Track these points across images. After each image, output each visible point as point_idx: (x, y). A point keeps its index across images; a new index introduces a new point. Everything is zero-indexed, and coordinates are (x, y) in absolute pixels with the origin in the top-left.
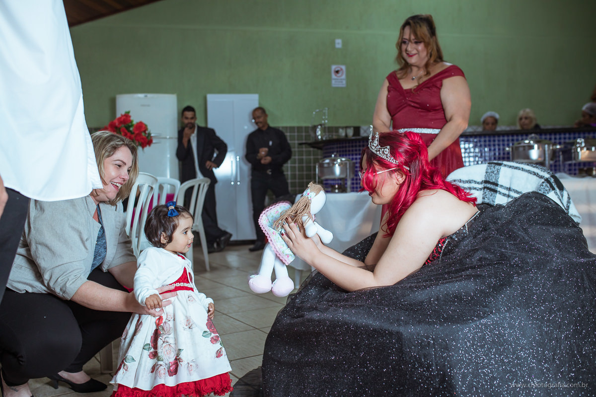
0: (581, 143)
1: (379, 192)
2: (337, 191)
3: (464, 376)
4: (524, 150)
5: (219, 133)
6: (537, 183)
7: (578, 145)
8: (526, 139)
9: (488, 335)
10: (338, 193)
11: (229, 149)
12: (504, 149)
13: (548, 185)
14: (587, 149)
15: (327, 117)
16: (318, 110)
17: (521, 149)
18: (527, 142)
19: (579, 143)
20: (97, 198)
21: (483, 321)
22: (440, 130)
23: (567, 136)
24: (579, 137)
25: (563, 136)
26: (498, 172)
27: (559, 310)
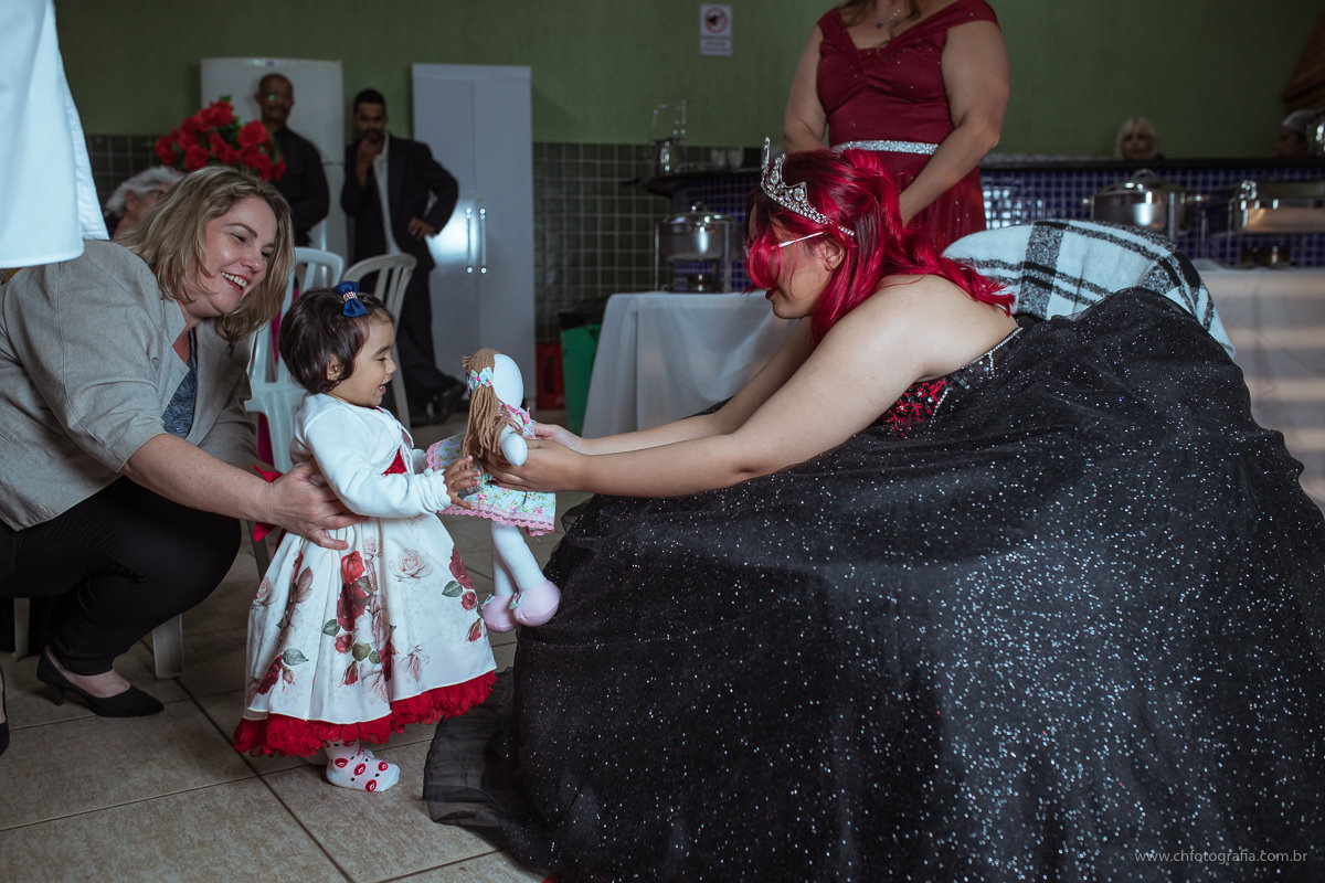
0: (1249, 192)
1: (786, 287)
2: (700, 288)
4: (1123, 203)
5: (439, 155)
6: (1142, 269)
7: (1242, 196)
8: (1129, 181)
9: (1020, 588)
10: (704, 292)
11: (462, 191)
12: (1078, 203)
13: (1166, 274)
14: (1262, 205)
15: (684, 122)
16: (664, 106)
17: (1116, 202)
18: (1130, 185)
19: (1244, 191)
20: (191, 306)
21: (1011, 557)
22: (936, 146)
23: (1221, 177)
24: (1249, 179)
25: (1211, 177)
26: (1056, 243)
27: (1177, 541)
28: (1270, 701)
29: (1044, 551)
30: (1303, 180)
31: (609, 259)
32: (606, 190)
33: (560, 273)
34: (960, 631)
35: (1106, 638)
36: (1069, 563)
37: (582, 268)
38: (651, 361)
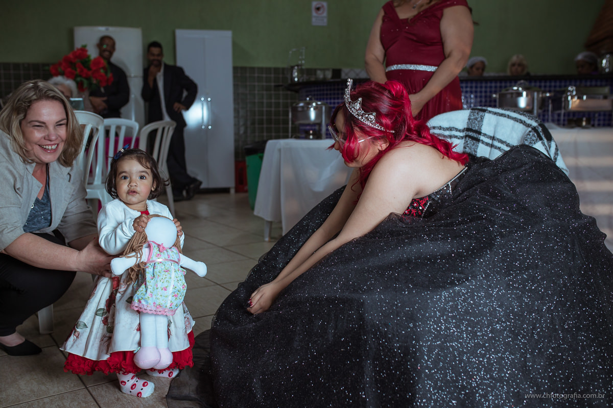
0: (572, 91)
2: (311, 137)
3: (431, 350)
4: (512, 97)
5: (188, 72)
6: (523, 132)
7: (569, 93)
8: (515, 86)
10: (313, 139)
12: (490, 97)
13: (535, 134)
14: (578, 98)
15: (304, 57)
16: (294, 50)
17: (509, 96)
18: (515, 88)
19: (570, 91)
22: (437, 67)
23: (558, 84)
24: (571, 85)
25: (553, 84)
26: (481, 119)
27: (543, 279)
28: (590, 361)
29: (474, 285)
30: (596, 86)
31: (269, 121)
32: (268, 89)
33: (246, 128)
34: (430, 327)
35: (505, 330)
36: (487, 292)
37: (257, 126)
38: (287, 173)
